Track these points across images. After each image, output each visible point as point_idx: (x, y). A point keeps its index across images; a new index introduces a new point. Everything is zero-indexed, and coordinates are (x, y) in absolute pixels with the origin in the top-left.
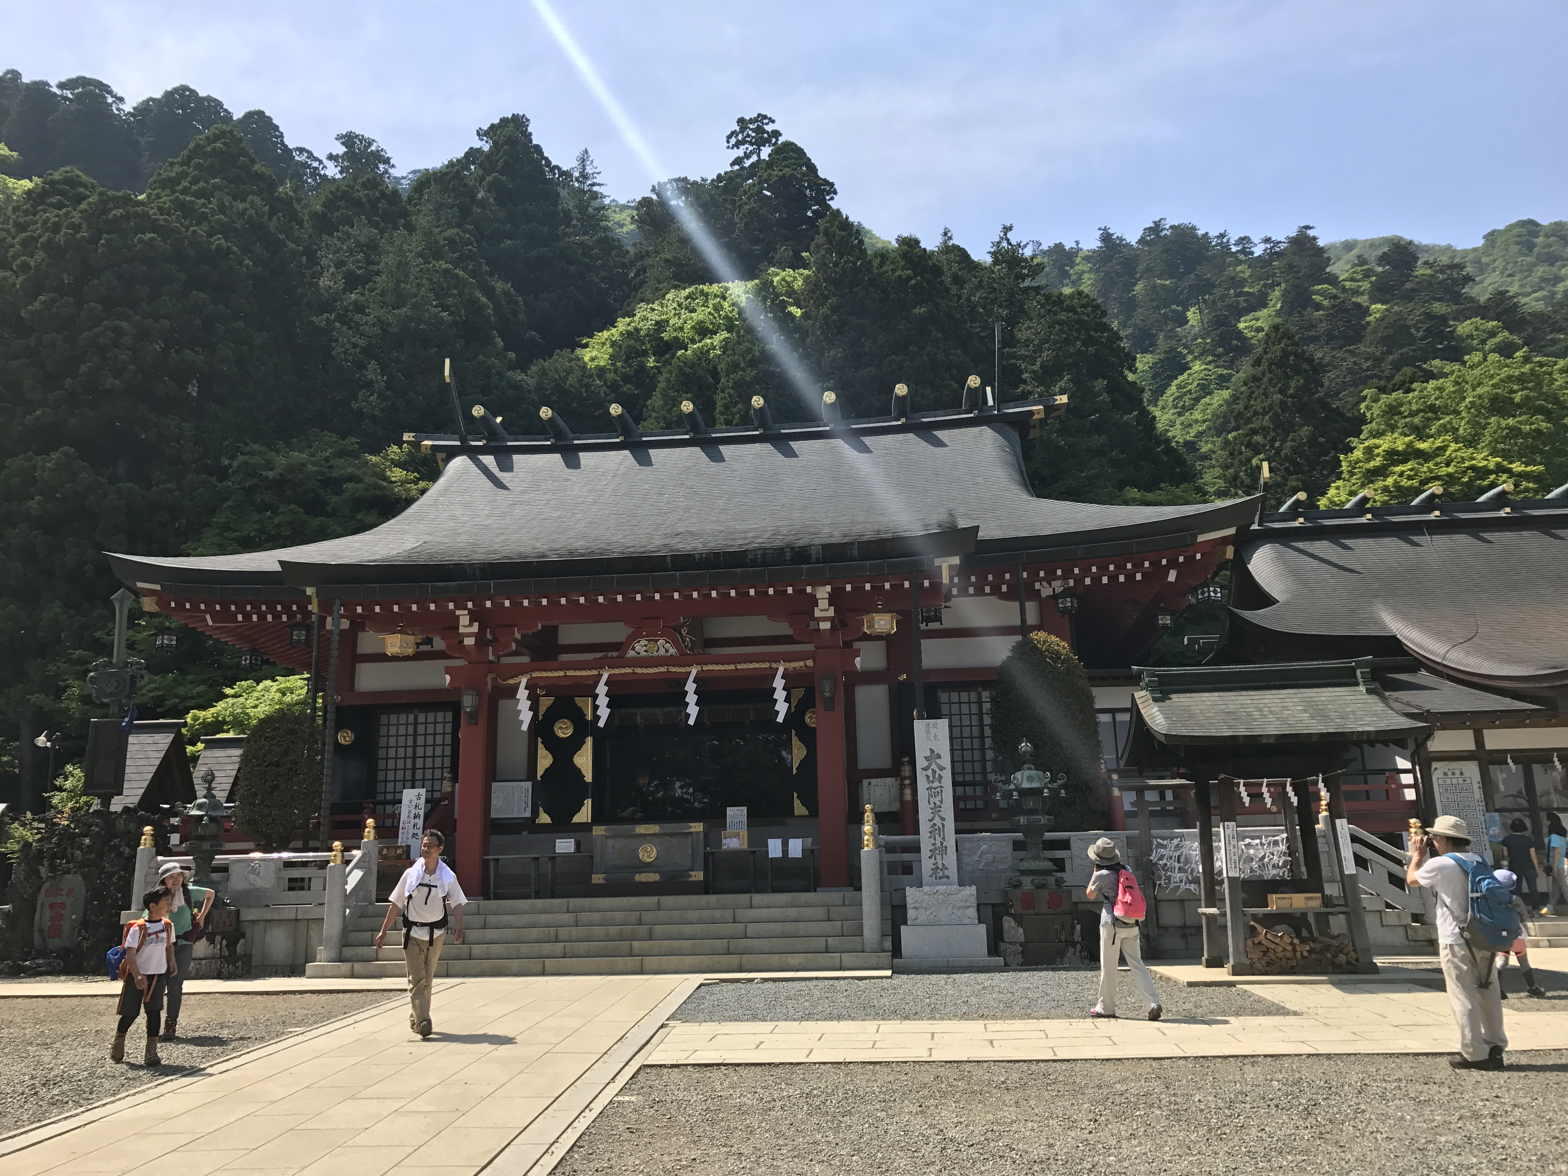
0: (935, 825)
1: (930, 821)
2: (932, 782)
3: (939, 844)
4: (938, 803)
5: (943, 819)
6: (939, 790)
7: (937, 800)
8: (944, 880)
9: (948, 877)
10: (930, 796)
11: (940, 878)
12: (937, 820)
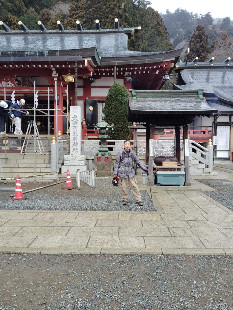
0: (74, 137)
1: (73, 136)
2: (74, 125)
3: (75, 143)
4: (76, 131)
5: (77, 136)
6: (76, 127)
7: (75, 130)
8: (76, 153)
9: (77, 152)
10: (74, 129)
11: (75, 152)
12: (75, 136)
